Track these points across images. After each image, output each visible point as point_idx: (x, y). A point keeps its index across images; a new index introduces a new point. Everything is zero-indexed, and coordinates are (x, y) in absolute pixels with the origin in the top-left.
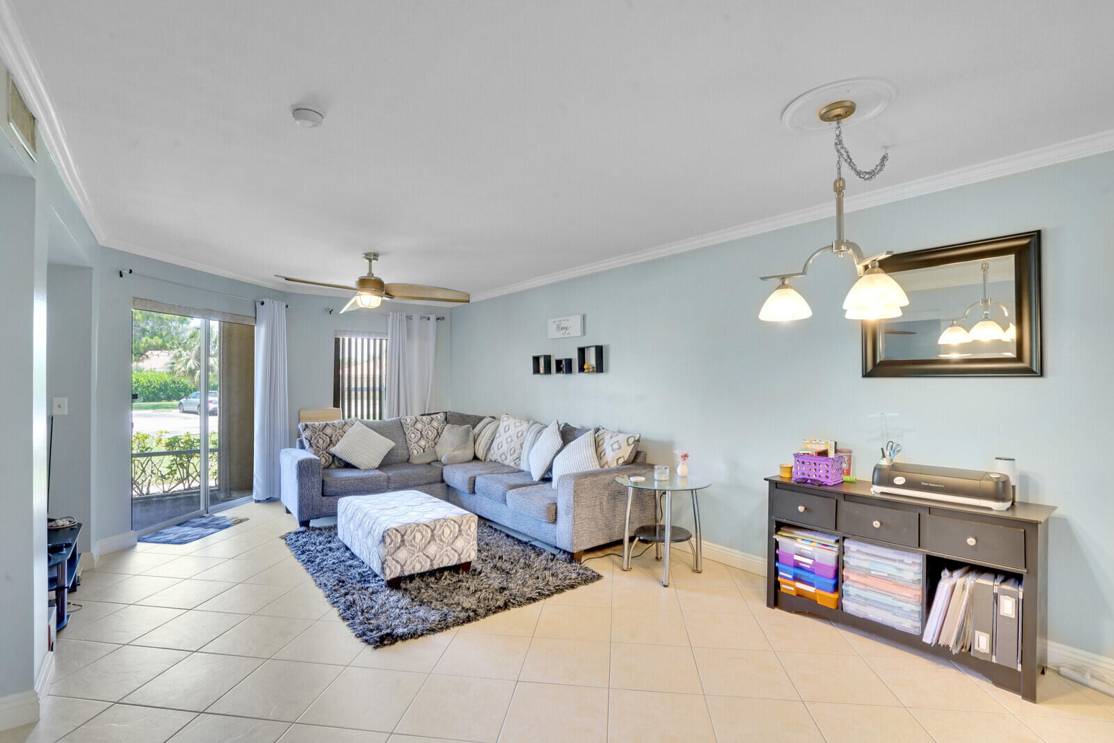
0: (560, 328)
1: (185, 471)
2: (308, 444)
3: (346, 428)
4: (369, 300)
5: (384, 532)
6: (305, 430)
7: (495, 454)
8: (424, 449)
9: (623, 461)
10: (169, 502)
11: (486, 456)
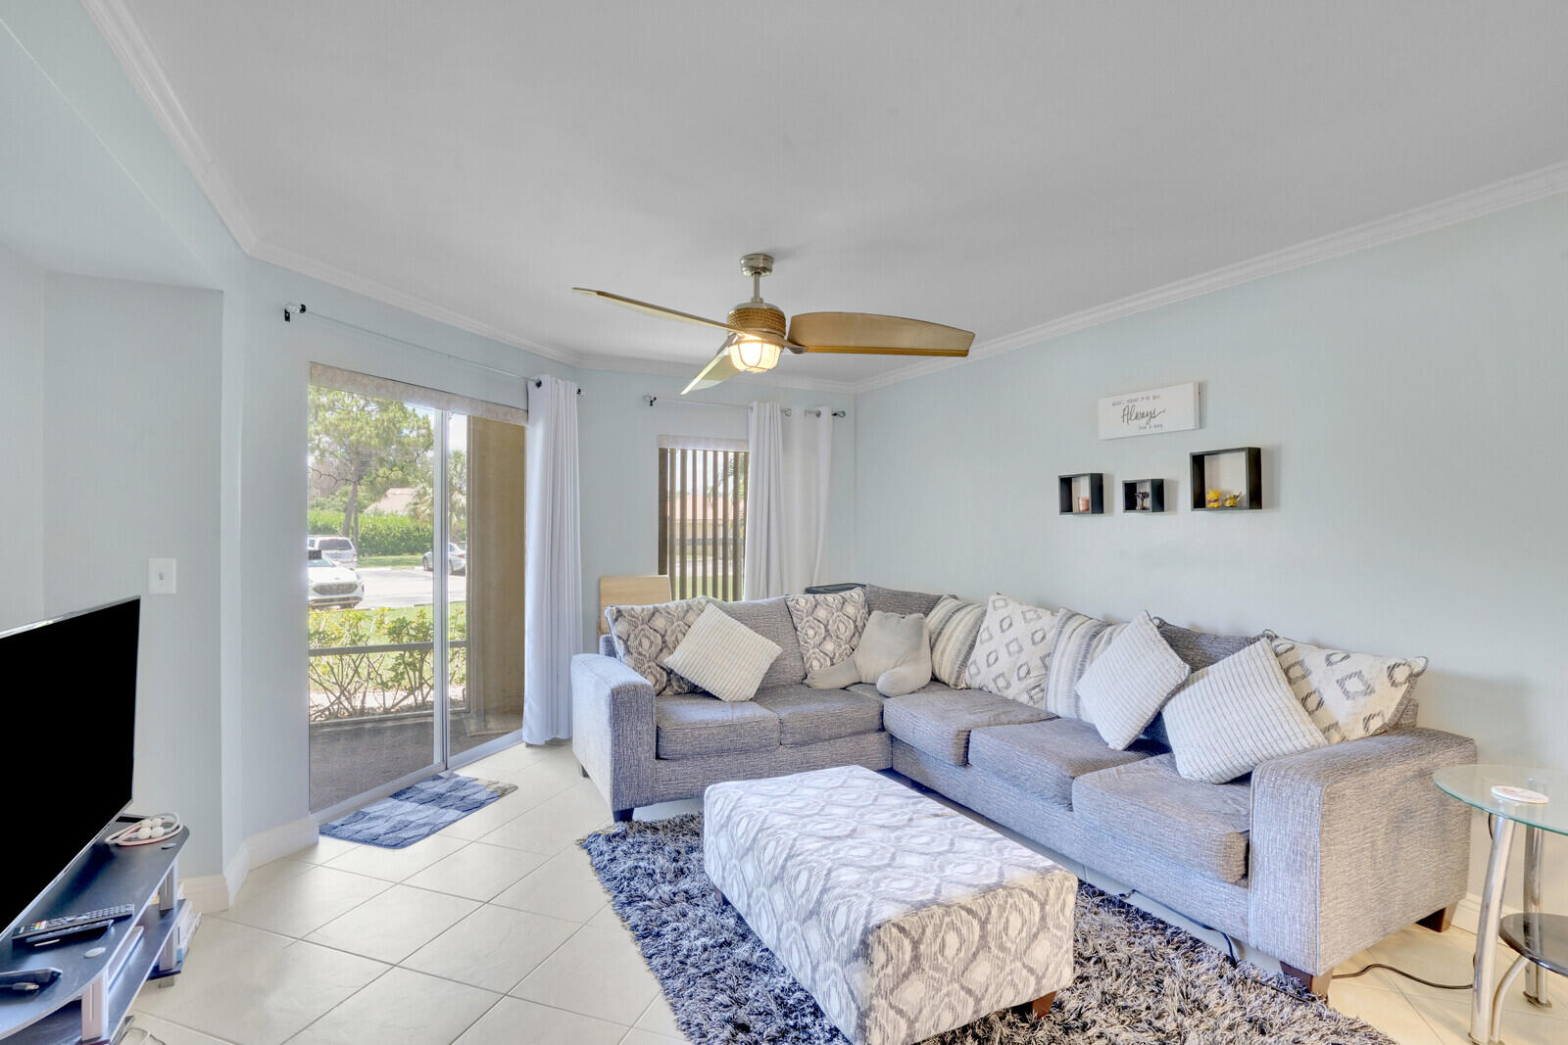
0: (1128, 415)
1: (417, 673)
2: (623, 646)
3: (691, 617)
4: (756, 353)
5: (867, 932)
6: (616, 620)
7: (979, 673)
8: (831, 659)
9: (1380, 724)
10: (389, 733)
11: (958, 678)
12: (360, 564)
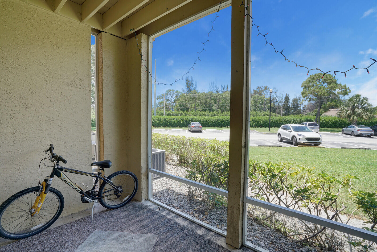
12: (320, 131)
